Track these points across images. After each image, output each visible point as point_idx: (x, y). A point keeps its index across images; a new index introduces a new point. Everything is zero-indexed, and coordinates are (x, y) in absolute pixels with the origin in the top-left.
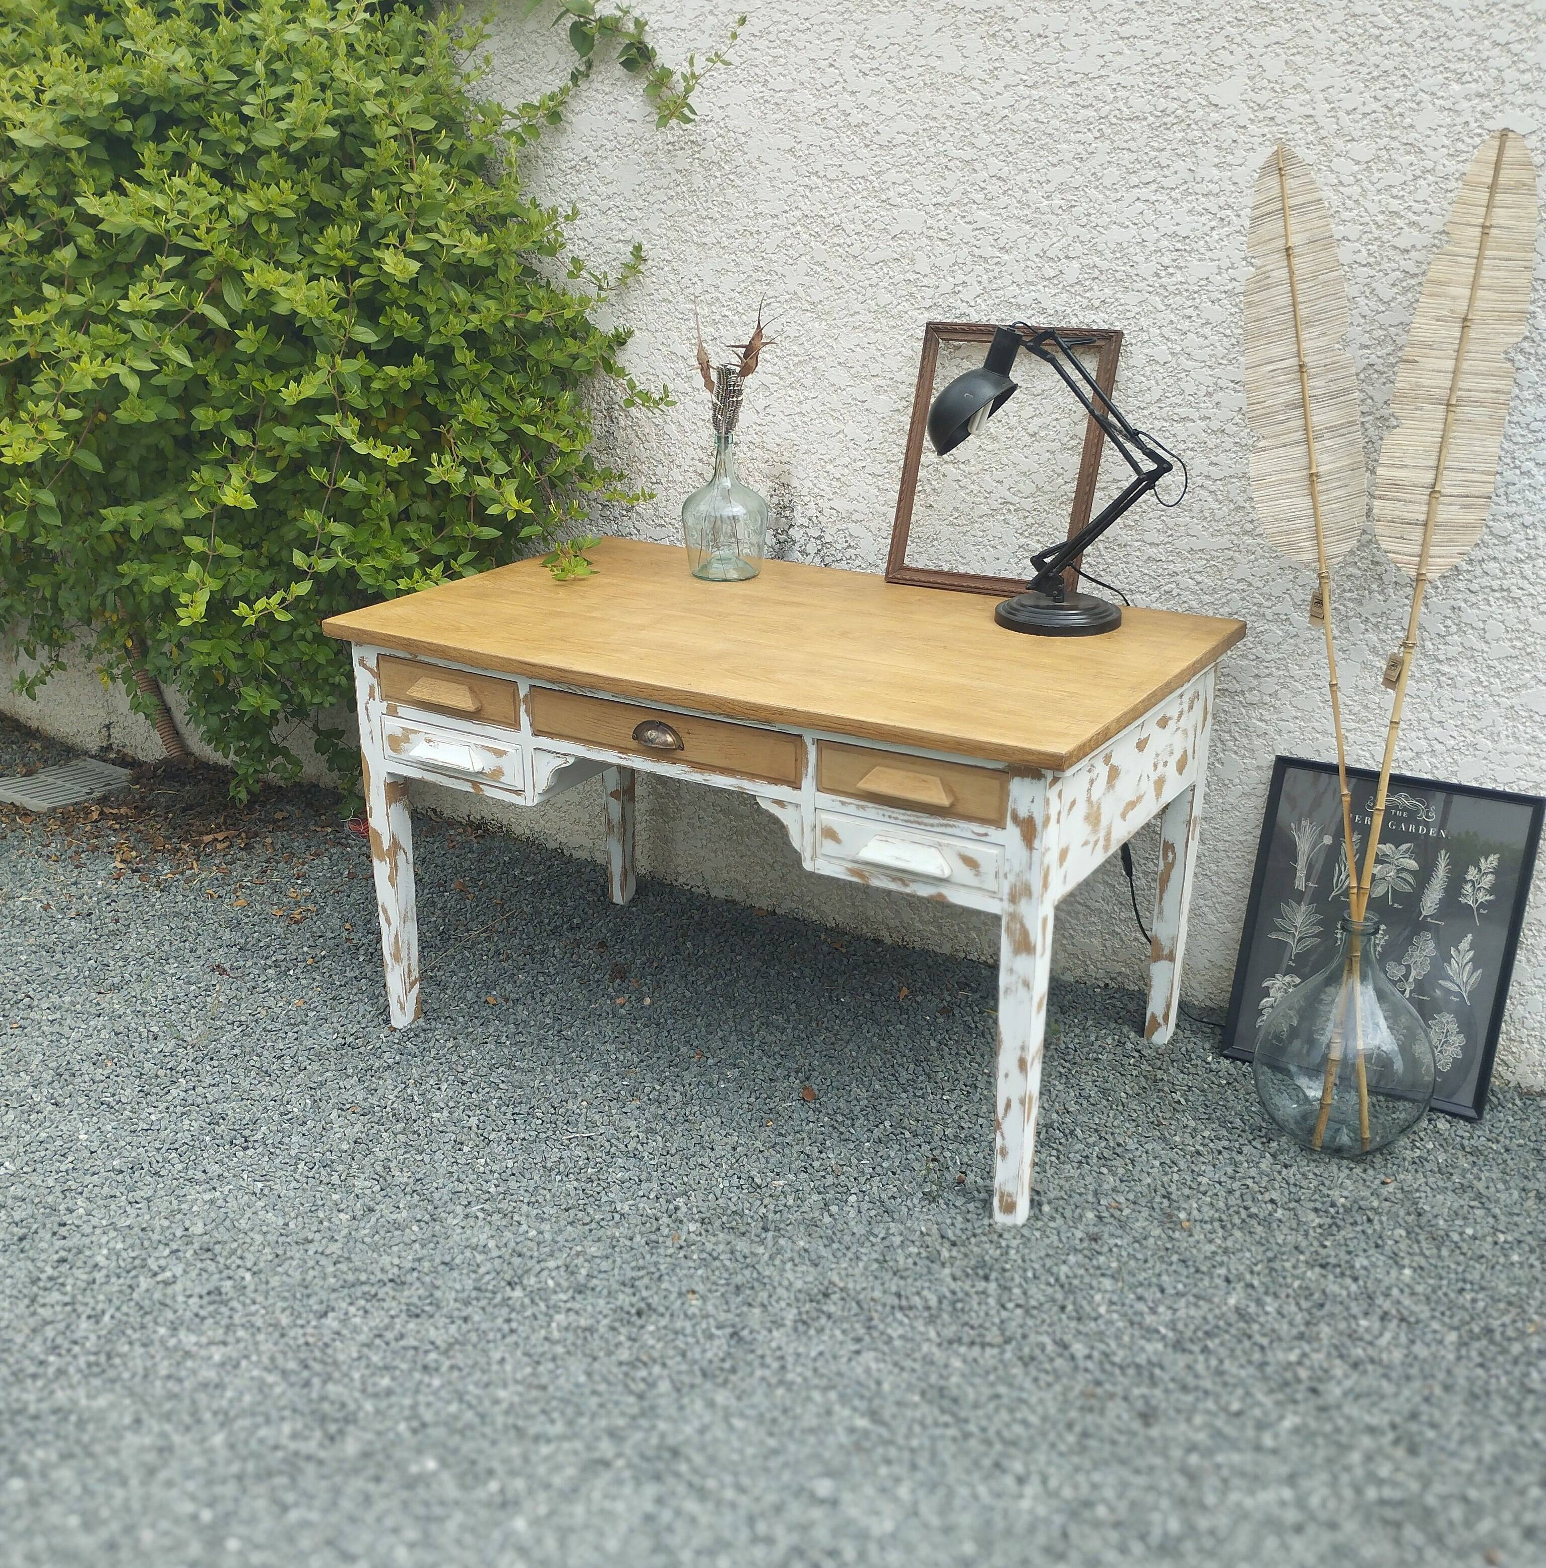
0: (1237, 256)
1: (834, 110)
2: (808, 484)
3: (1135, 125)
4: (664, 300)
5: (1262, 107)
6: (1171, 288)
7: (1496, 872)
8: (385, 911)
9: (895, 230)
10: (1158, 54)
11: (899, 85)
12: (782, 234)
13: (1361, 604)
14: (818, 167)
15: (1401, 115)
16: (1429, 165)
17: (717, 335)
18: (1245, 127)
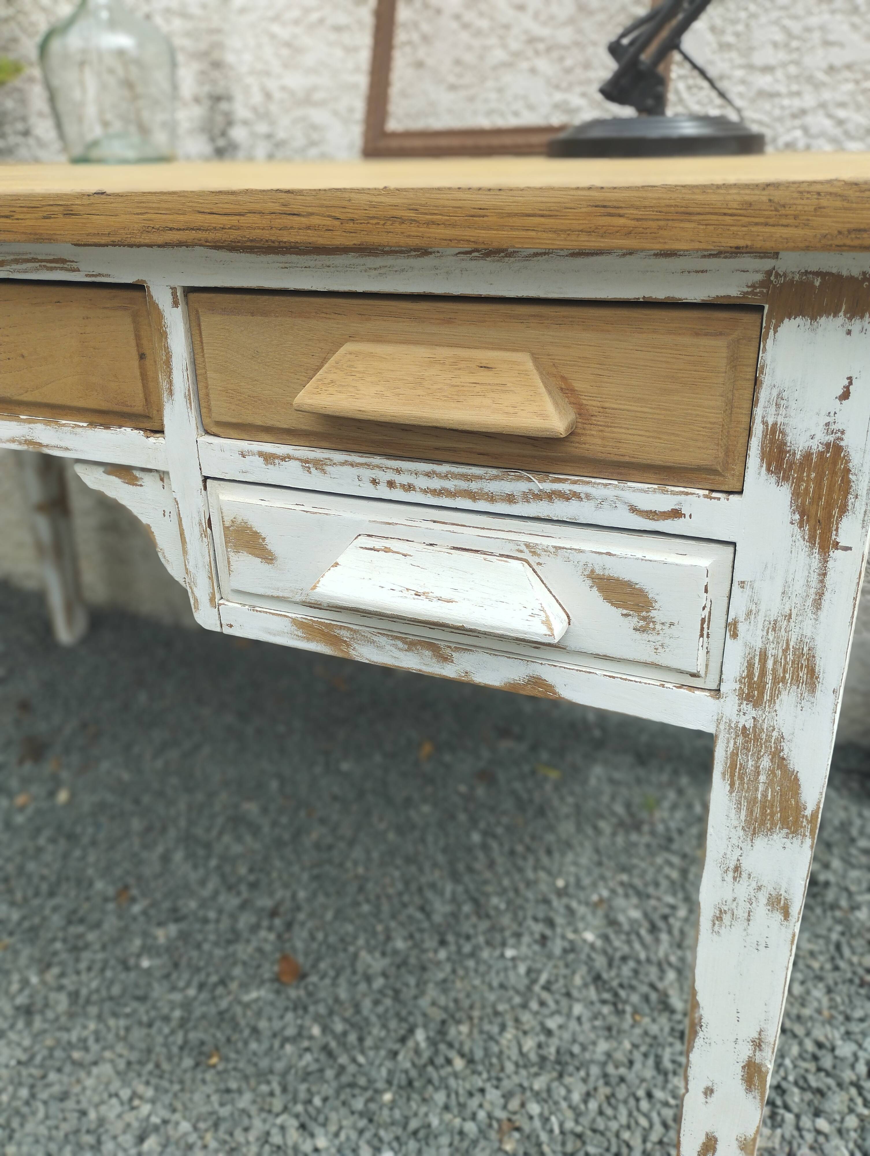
2: (248, 57)
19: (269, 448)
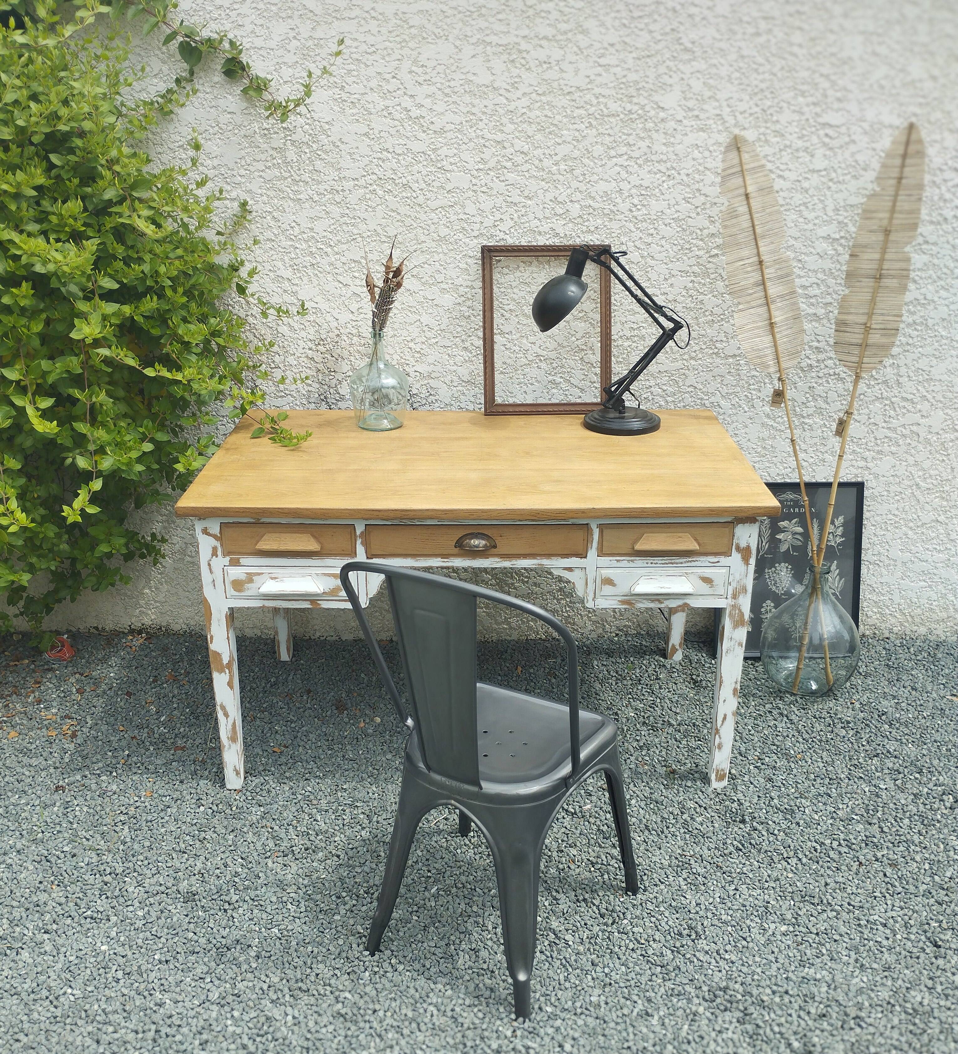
0: (679, 198)
1: (398, 108)
2: (396, 357)
3: (612, 120)
4: (268, 240)
5: (690, 110)
6: (639, 218)
7: (844, 525)
8: (223, 708)
9: (449, 187)
10: (625, 76)
11: (446, 91)
12: (362, 191)
14: (388, 145)
15: (771, 115)
16: (788, 143)
17: (314, 262)
18: (681, 121)
19: (618, 558)
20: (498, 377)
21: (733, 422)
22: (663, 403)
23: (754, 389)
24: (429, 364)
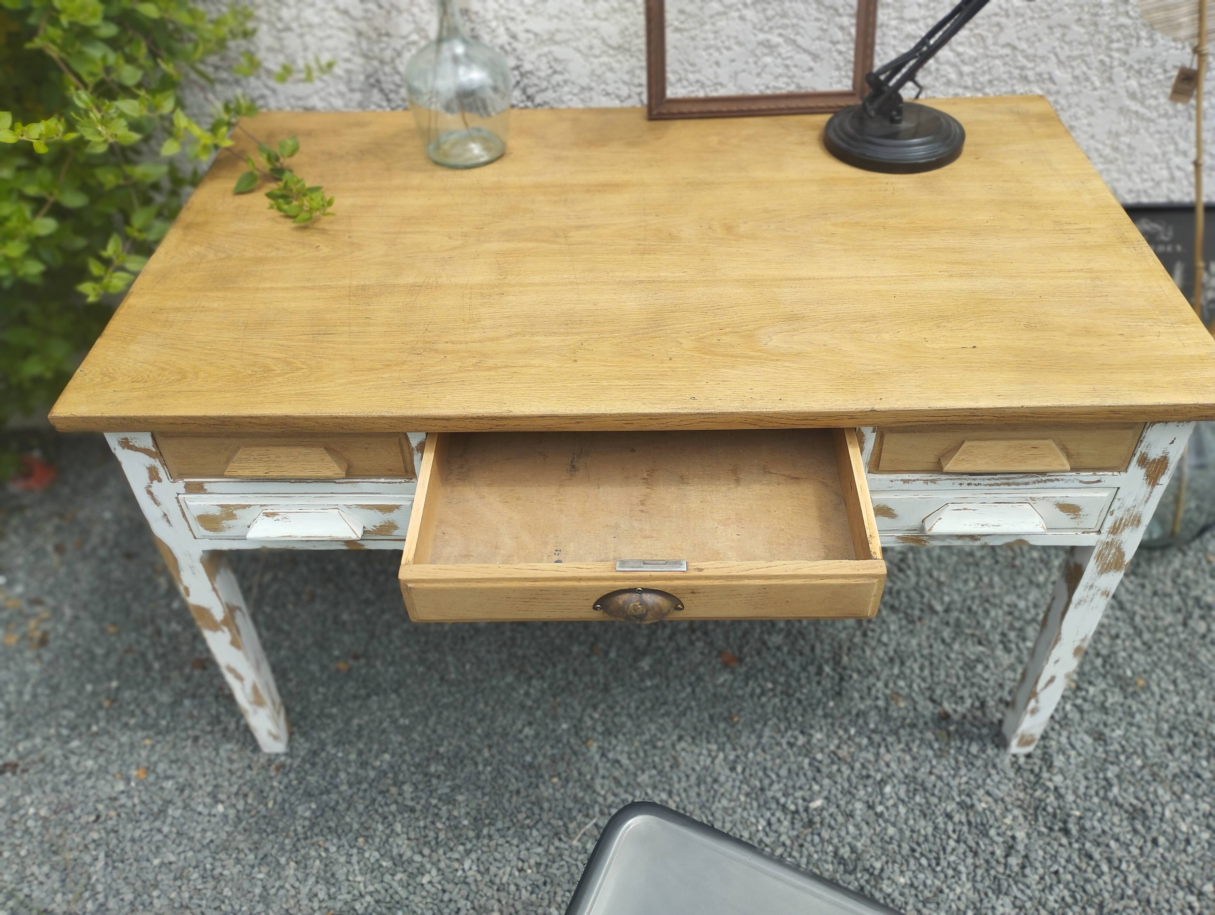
8: (232, 670)
13: (1127, 52)
19: (906, 476)
20: (671, 37)
21: (1070, 106)
22: (953, 76)
23: (1118, 50)
24: (551, 18)
